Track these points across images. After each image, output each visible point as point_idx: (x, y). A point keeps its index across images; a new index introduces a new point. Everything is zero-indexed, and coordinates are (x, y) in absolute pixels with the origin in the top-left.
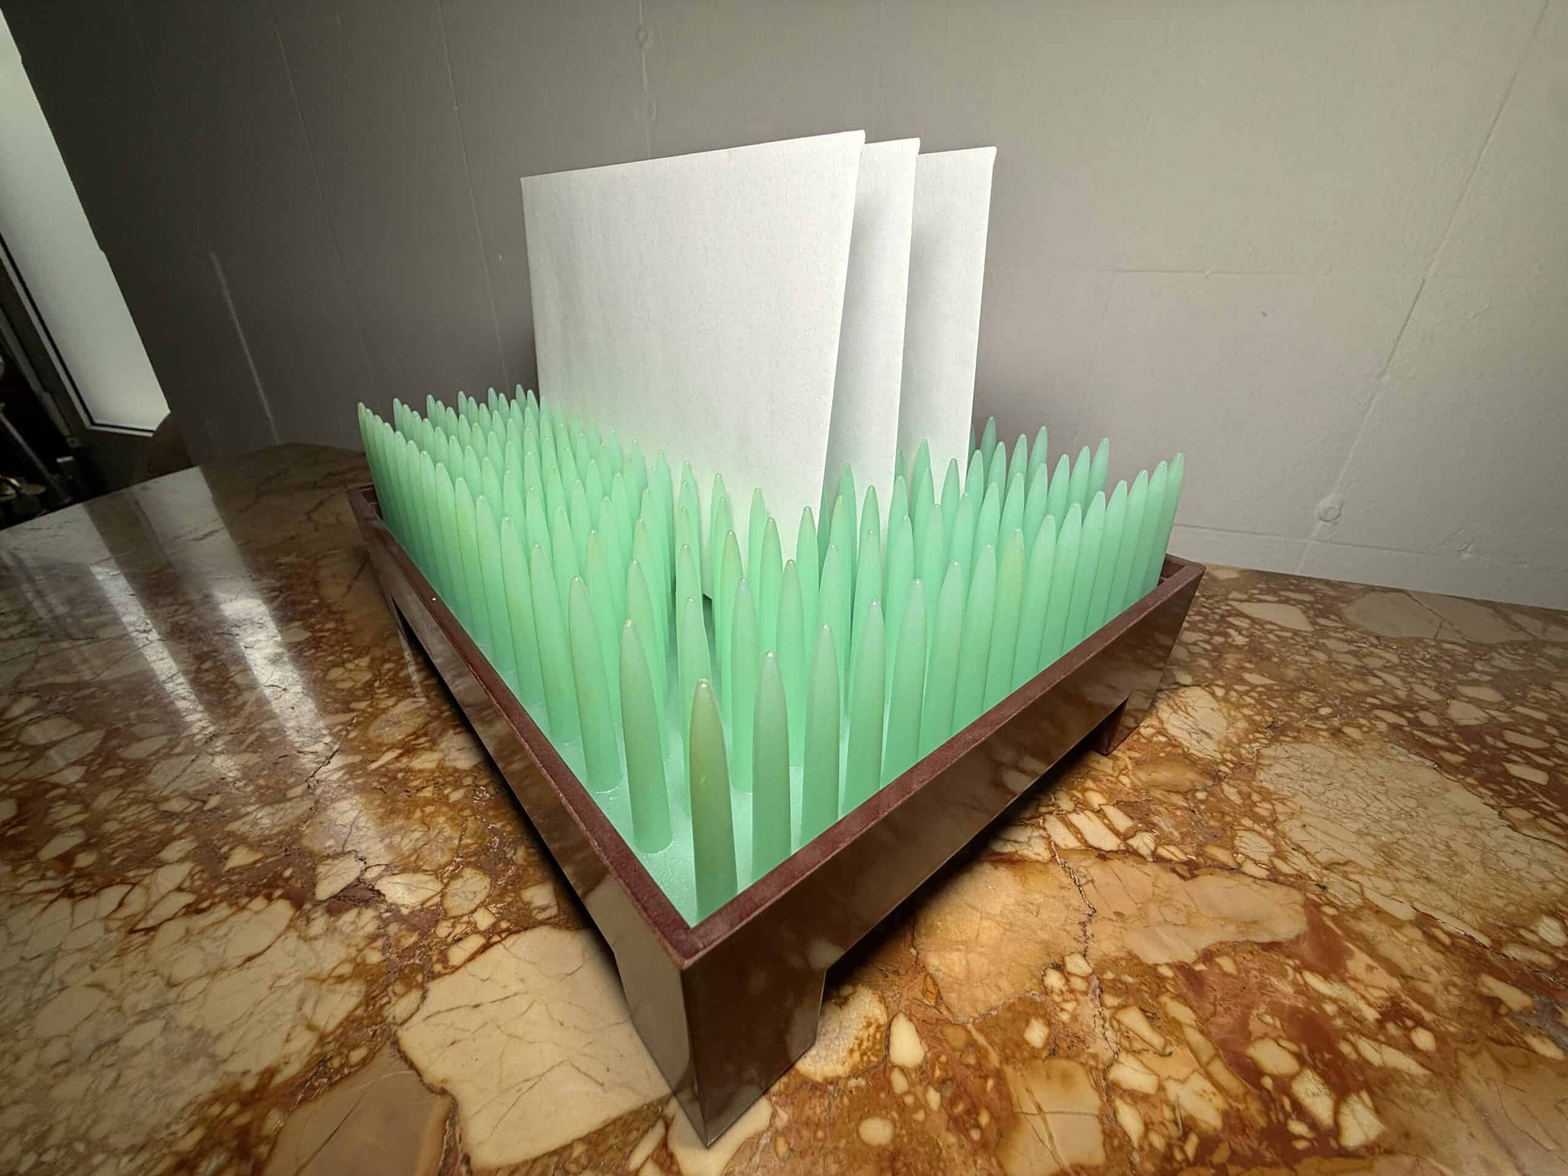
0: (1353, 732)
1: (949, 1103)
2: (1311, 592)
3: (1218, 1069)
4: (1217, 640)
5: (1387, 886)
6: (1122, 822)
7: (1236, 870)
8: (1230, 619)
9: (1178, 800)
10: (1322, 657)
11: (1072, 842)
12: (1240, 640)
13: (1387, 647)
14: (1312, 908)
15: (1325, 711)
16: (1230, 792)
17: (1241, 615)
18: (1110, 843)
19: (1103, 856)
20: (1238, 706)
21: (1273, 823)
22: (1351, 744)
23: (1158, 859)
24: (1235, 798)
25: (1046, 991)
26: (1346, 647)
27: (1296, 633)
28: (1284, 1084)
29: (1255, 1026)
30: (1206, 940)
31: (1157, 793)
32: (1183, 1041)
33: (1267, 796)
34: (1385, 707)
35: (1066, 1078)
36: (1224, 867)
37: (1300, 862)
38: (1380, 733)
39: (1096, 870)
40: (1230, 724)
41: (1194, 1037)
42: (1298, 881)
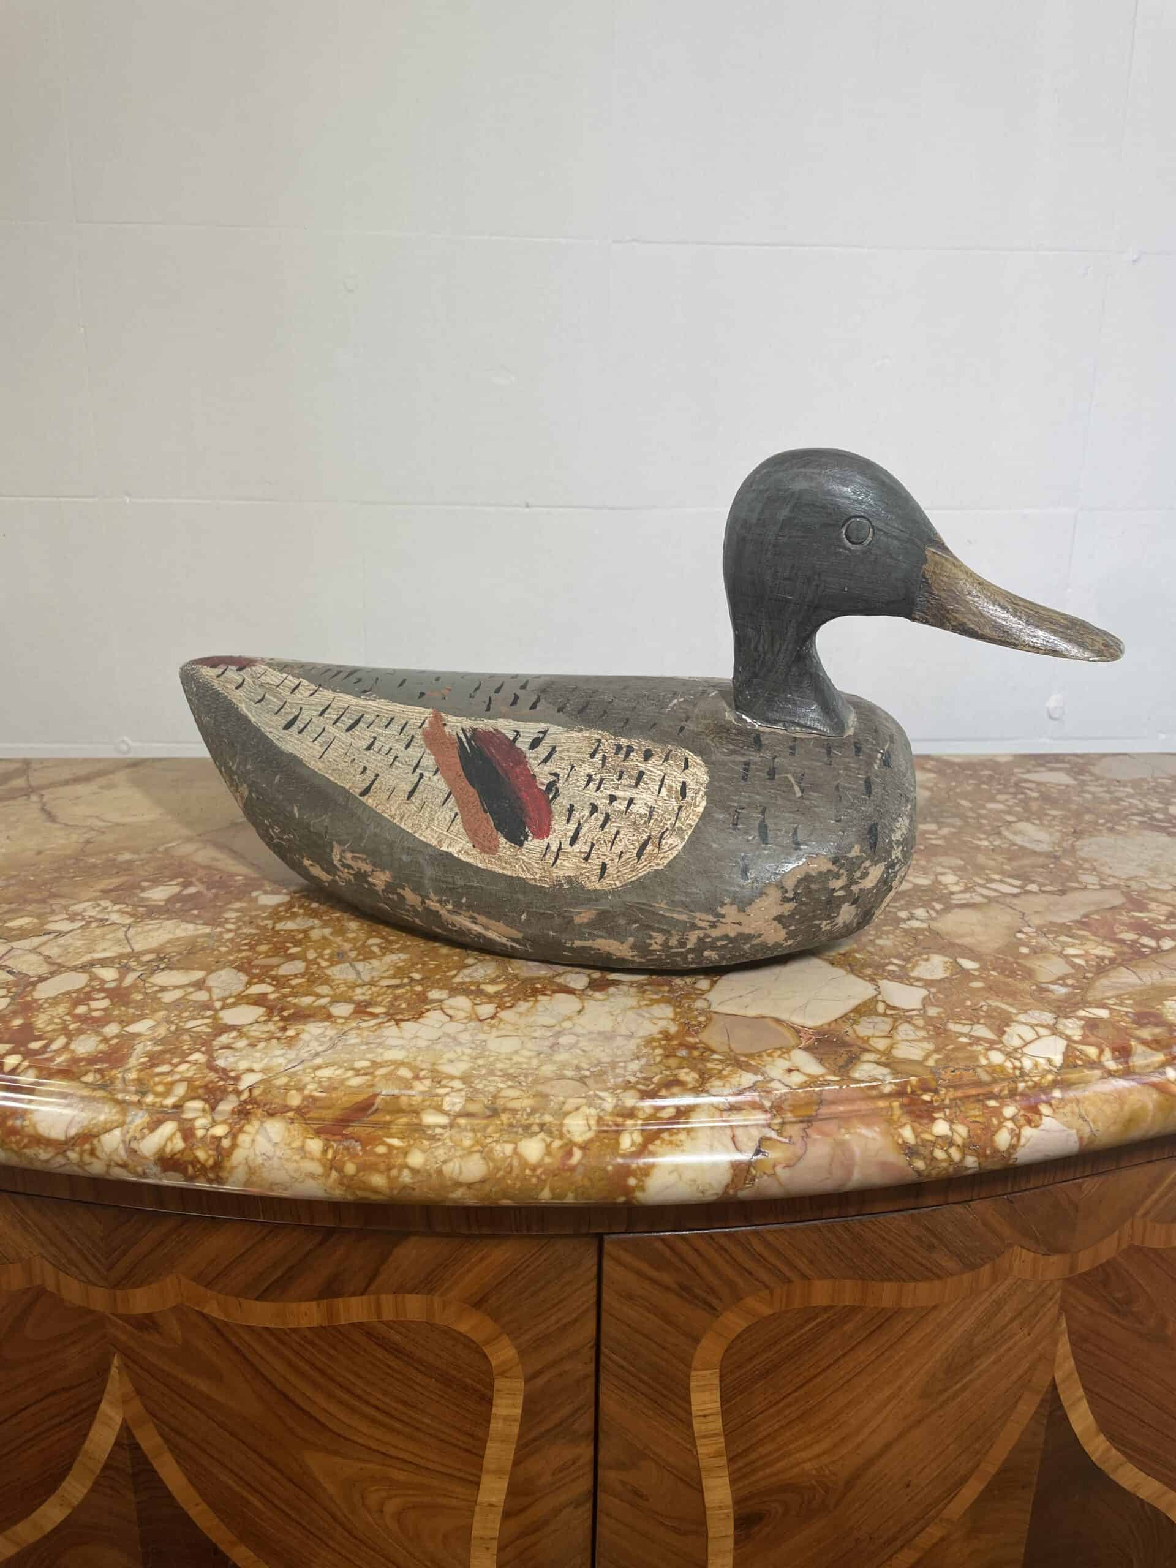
0: (1122, 828)
1: (1002, 973)
2: (1069, 762)
3: (1106, 943)
4: (1021, 796)
5: (1157, 881)
6: (1018, 883)
7: (1085, 888)
8: (1023, 785)
9: (1041, 870)
10: (1089, 796)
11: (996, 894)
12: (1035, 795)
13: (1125, 786)
14: (1127, 895)
15: (1101, 821)
16: (1067, 862)
17: (1026, 781)
18: (1016, 891)
19: (1015, 895)
20: (1050, 826)
21: (1094, 869)
22: (1120, 833)
23: (1044, 892)
24: (1070, 864)
25: (1020, 939)
26: (1101, 789)
27: (1068, 786)
28: (1135, 942)
29: (1117, 930)
30: (1083, 911)
31: (1028, 869)
32: (1089, 940)
33: (1086, 860)
34: (1133, 814)
35: (1044, 957)
36: (1077, 889)
37: (1112, 881)
38: (1136, 827)
39: (1015, 901)
40: (1051, 834)
41: (1093, 938)
42: (1116, 887)
